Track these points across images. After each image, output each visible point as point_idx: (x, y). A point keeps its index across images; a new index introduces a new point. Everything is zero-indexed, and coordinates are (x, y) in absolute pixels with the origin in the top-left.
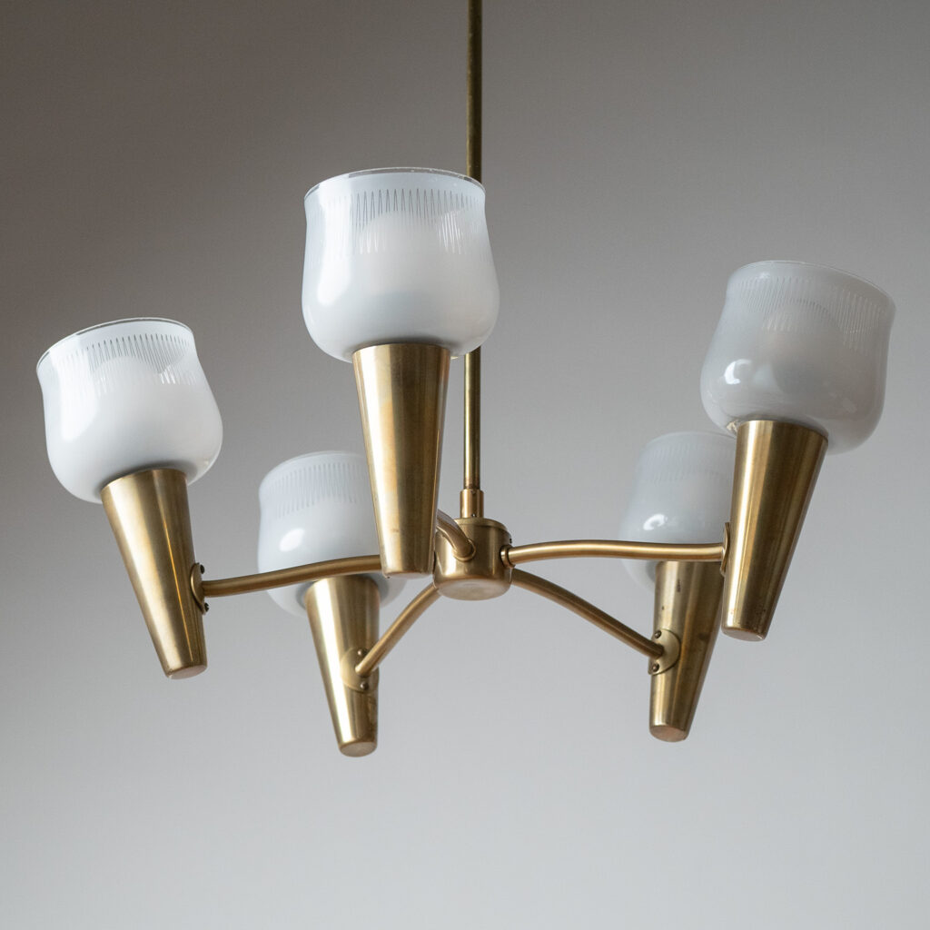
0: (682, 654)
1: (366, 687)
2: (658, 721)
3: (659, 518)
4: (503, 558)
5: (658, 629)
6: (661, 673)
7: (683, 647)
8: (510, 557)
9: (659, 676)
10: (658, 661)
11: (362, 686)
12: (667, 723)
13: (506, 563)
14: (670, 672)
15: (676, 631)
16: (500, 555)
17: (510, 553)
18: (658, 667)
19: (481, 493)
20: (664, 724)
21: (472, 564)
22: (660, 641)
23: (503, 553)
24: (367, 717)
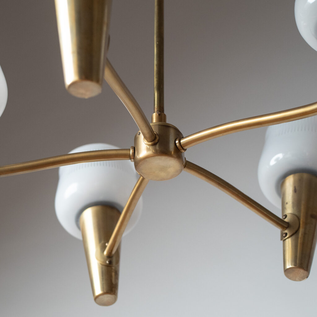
0: (301, 225)
1: (110, 262)
2: (289, 266)
3: (280, 156)
4: (178, 145)
5: (285, 214)
6: (288, 238)
7: (301, 223)
8: (182, 144)
9: (287, 240)
10: (286, 231)
11: (107, 262)
12: (295, 265)
13: (180, 148)
14: (293, 237)
15: (297, 214)
16: (175, 144)
17: (182, 141)
18: (286, 234)
19: (165, 115)
20: (293, 266)
21: (157, 147)
22: (286, 220)
23: (177, 142)
24: (111, 280)
